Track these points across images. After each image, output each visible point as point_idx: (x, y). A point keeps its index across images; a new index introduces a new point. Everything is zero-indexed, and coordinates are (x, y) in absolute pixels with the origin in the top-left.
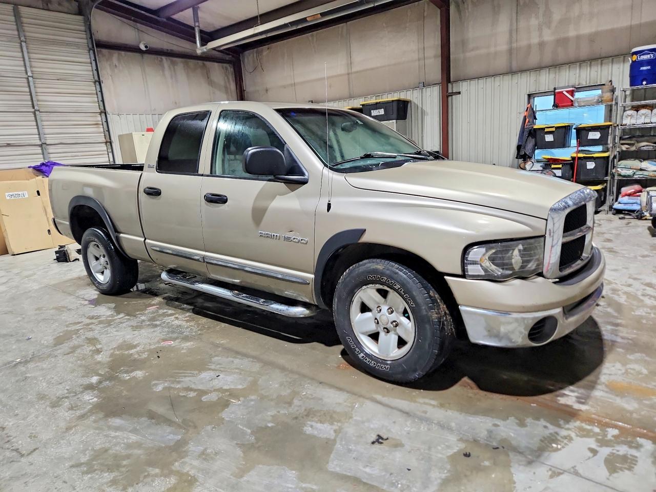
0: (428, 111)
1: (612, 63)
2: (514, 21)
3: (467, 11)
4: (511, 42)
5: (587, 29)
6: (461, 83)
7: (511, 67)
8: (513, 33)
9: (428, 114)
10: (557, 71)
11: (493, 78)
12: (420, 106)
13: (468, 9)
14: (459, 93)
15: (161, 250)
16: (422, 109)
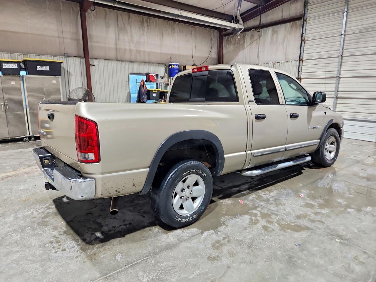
0: (72, 73)
1: (162, 66)
2: (117, 35)
3: (90, 19)
4: (116, 44)
5: (147, 49)
6: (94, 60)
7: (117, 58)
8: (117, 40)
9: (72, 75)
10: (140, 65)
11: (112, 61)
12: (66, 68)
13: (91, 18)
14: (94, 66)
15: (262, 154)
16: (67, 71)
